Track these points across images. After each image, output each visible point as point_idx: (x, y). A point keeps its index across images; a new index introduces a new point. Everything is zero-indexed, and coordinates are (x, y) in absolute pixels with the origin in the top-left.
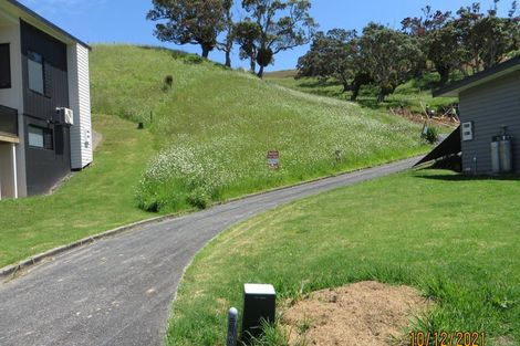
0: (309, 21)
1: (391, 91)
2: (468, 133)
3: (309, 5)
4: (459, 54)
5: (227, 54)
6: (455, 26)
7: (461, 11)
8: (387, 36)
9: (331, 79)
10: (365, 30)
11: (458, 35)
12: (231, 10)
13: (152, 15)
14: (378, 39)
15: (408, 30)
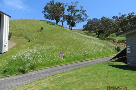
0: (86, 15)
1: (109, 36)
2: (129, 50)
3: (86, 11)
4: (129, 26)
5: (63, 23)
6: (127, 18)
7: (129, 14)
8: (107, 20)
9: (92, 32)
10: (101, 18)
11: (128, 21)
12: (64, 11)
13: (43, 12)
14: (105, 21)
15: (114, 19)
